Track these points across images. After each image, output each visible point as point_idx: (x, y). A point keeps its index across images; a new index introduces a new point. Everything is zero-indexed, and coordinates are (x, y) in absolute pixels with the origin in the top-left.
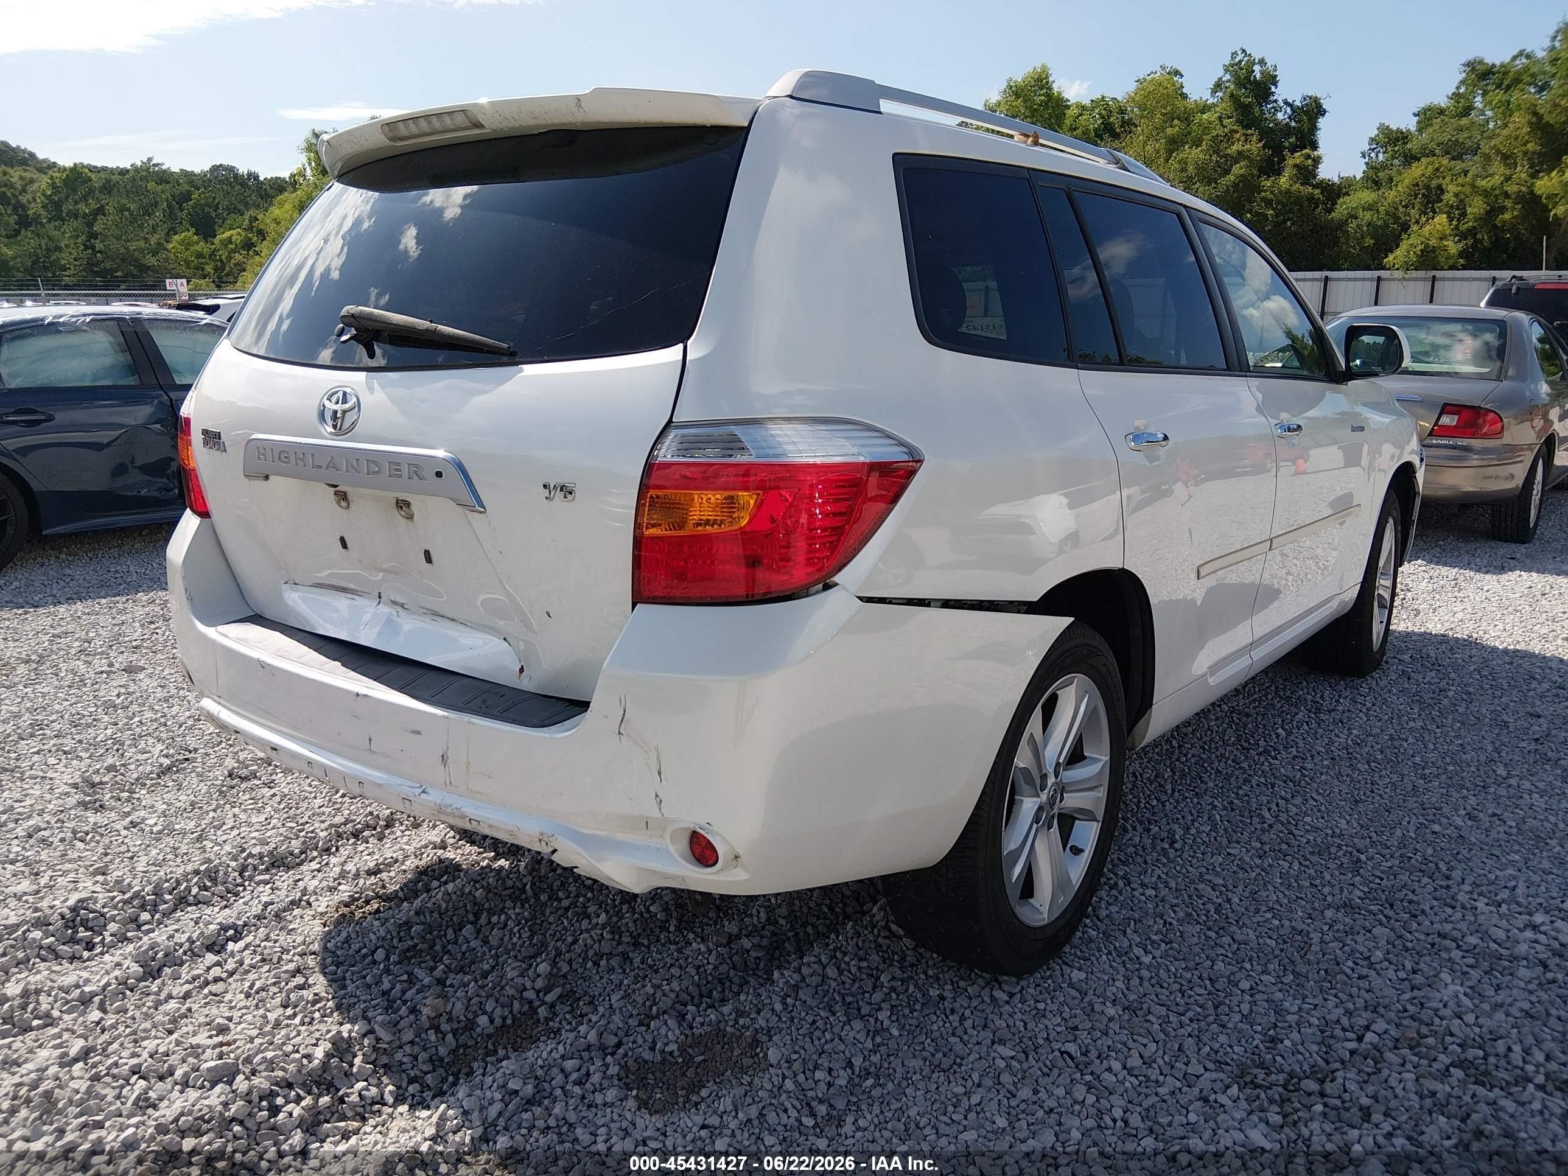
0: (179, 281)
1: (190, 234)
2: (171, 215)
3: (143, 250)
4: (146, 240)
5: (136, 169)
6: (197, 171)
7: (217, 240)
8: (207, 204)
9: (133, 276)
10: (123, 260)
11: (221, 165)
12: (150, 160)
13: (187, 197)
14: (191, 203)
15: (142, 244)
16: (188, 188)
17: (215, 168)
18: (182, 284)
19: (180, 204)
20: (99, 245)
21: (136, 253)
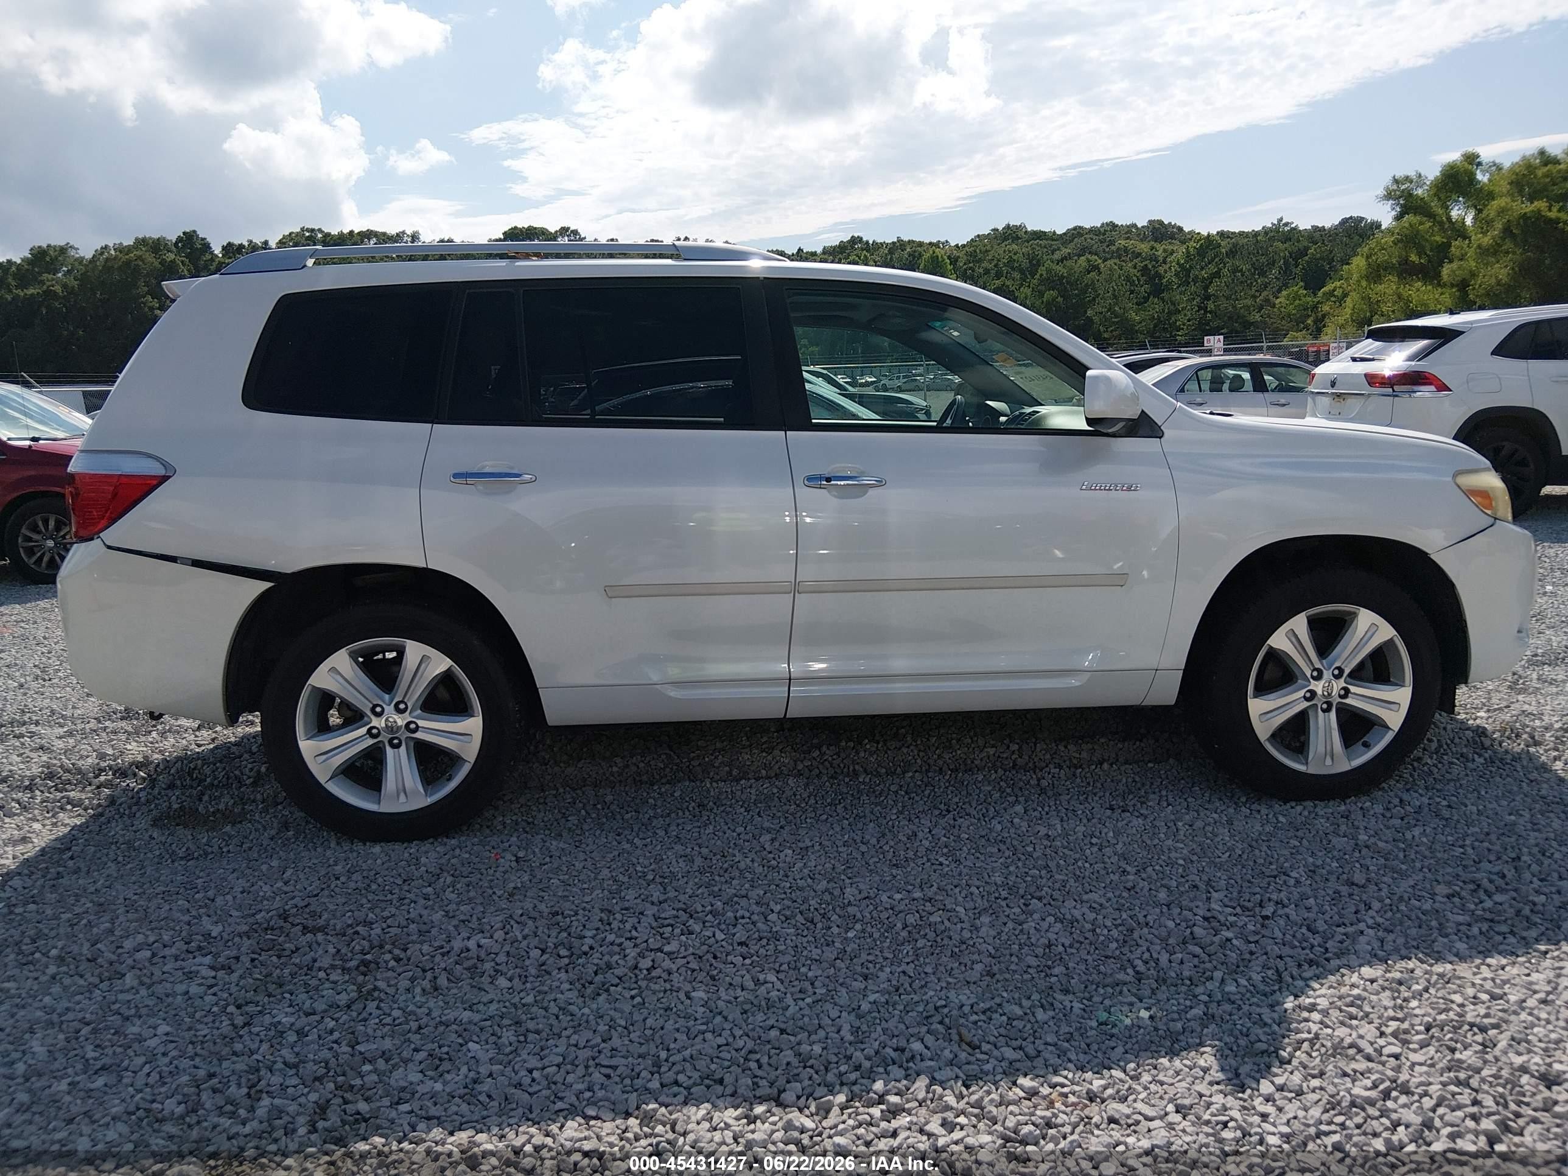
0: (1217, 337)
1: (1298, 288)
2: (1286, 271)
3: (1249, 307)
4: (1254, 297)
5: (1266, 231)
6: (1328, 225)
7: (1320, 294)
8: (1322, 258)
9: (1237, 332)
10: (1230, 318)
11: (1351, 218)
12: (1281, 220)
13: (1304, 252)
14: (1306, 258)
15: (1249, 302)
16: (1306, 244)
17: (1345, 221)
18: (1219, 340)
19: (1296, 260)
20: (1211, 306)
21: (1242, 311)
